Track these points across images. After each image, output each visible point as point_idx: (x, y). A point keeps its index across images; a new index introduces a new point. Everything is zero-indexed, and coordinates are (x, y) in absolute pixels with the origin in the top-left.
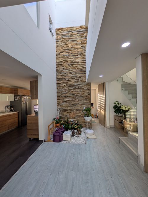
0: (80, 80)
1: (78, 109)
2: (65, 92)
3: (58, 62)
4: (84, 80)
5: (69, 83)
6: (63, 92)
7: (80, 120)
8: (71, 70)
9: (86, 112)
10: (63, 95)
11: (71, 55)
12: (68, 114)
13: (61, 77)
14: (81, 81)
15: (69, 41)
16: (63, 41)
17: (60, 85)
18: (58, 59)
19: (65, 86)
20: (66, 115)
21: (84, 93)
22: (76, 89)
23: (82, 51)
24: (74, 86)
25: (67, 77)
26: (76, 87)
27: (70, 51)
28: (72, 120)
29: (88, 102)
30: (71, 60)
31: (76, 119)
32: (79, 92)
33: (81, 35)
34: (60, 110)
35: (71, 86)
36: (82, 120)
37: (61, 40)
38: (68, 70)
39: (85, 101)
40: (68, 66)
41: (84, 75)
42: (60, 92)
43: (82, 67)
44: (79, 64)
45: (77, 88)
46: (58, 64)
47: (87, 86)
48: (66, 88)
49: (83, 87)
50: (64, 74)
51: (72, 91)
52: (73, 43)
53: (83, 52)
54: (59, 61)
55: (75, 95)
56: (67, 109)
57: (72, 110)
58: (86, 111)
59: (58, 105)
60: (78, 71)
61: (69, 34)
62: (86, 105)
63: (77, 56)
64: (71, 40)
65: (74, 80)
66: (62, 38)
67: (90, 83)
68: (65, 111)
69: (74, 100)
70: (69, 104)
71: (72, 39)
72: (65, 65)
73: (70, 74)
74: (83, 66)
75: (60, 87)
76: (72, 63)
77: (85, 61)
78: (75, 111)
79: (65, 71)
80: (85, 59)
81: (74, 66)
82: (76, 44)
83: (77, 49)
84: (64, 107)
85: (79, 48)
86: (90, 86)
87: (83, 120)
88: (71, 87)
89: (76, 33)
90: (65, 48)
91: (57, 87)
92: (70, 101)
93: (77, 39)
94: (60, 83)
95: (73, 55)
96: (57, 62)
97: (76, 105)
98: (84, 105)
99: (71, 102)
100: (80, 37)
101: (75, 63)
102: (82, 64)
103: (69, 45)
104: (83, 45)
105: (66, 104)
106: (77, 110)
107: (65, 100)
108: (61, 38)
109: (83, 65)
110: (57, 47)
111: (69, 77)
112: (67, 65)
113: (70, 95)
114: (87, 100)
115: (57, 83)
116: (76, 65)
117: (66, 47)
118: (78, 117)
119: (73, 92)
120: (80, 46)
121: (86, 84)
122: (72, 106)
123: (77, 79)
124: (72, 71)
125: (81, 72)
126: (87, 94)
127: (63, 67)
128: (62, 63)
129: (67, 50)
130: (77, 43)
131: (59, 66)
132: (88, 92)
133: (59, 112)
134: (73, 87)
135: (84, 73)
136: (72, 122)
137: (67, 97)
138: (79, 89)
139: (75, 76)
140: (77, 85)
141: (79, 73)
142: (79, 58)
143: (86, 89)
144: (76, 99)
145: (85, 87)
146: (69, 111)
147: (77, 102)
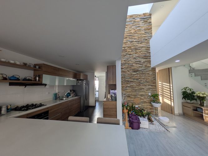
2: (128, 77)
5: (132, 68)
6: (126, 77)
7: (145, 106)
8: (134, 55)
10: (127, 80)
11: (135, 40)
12: (132, 99)
13: (124, 62)
14: (146, 66)
15: (133, 28)
19: (128, 71)
20: (130, 101)
21: (149, 78)
23: (146, 37)
25: (131, 62)
27: (134, 36)
28: (137, 106)
29: (154, 87)
30: (134, 46)
31: (140, 105)
33: (145, 22)
34: (125, 95)
36: (147, 106)
38: (132, 55)
39: (150, 87)
40: (131, 51)
41: (149, 60)
43: (146, 52)
44: (143, 49)
47: (152, 71)
48: (129, 73)
49: (148, 72)
50: (127, 59)
52: (136, 29)
55: (139, 80)
57: (136, 96)
61: (132, 21)
62: (151, 90)
63: (141, 42)
65: (138, 65)
67: (155, 68)
68: (129, 97)
69: (138, 85)
70: (133, 89)
71: (135, 26)
72: (129, 50)
73: (134, 59)
75: (123, 72)
76: (135, 48)
77: (149, 46)
78: (139, 96)
79: (128, 56)
80: (149, 44)
81: (137, 51)
82: (140, 30)
83: (140, 35)
84: (128, 92)
85: (143, 34)
86: (155, 71)
87: (149, 106)
88: (134, 72)
89: (139, 20)
90: (128, 34)
93: (140, 26)
94: (123, 68)
95: (137, 41)
97: (141, 90)
98: (149, 90)
99: (135, 87)
100: (143, 24)
101: (139, 48)
103: (132, 31)
104: (147, 31)
105: (129, 90)
106: (142, 95)
107: (129, 85)
109: (147, 50)
111: (133, 62)
113: (134, 80)
114: (152, 86)
116: (140, 51)
117: (130, 33)
118: (143, 103)
119: (137, 77)
120: (143, 32)
121: (151, 69)
122: (136, 92)
123: (141, 64)
124: (136, 56)
125: (145, 57)
126: (153, 80)
127: (126, 53)
128: (125, 49)
129: (130, 36)
132: (154, 77)
134: (137, 72)
135: (149, 58)
136: (138, 108)
137: (131, 82)
138: (143, 74)
139: (138, 61)
140: (141, 70)
141: (143, 58)
142: (143, 44)
143: (151, 75)
144: (140, 84)
145: (150, 72)
146: (133, 97)
147: (142, 88)
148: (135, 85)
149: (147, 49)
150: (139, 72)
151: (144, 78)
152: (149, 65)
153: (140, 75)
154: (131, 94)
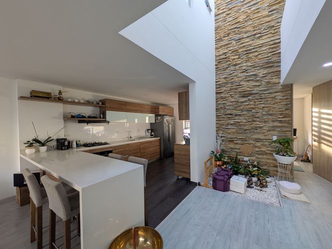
0: (266, 81)
1: (260, 139)
2: (231, 108)
3: (218, 54)
4: (274, 80)
5: (239, 90)
6: (227, 107)
7: (264, 160)
8: (244, 64)
9: (278, 145)
10: (228, 112)
11: (245, 36)
12: (238, 146)
13: (224, 81)
14: (268, 83)
15: (242, 10)
16: (229, 14)
17: (222, 95)
18: (218, 50)
19: (232, 97)
20: (233, 149)
21: (273, 106)
22: (256, 101)
23: (272, 20)
24: (251, 94)
25: (237, 79)
26: (255, 95)
27: (244, 28)
28: (246, 159)
29: (286, 125)
30: (244, 46)
31: (253, 158)
32: (263, 105)
34: (222, 138)
35: (244, 94)
36: (268, 161)
37: (224, 15)
38: (239, 66)
39: (276, 124)
40: (238, 58)
41: (276, 69)
42: (221, 108)
43: (269, 55)
44: (262, 49)
45: (259, 97)
46: (218, 58)
47: (282, 92)
48: (233, 100)
49: (273, 95)
50: (230, 74)
51: (247, 104)
52: (249, 12)
53: (273, 24)
54: (222, 52)
55: (253, 111)
56: (236, 138)
57: (246, 141)
58: (280, 143)
59: (218, 129)
60: (261, 65)
62: (278, 131)
63: (260, 35)
64: (246, 6)
65: (251, 82)
66: (226, 10)
67: (292, 85)
68: (231, 141)
69: (249, 122)
70: (240, 129)
71: (248, 5)
72: (233, 58)
73: (243, 72)
74: (274, 51)
75: (222, 98)
76: (246, 51)
77: (280, 39)
78: (251, 142)
79: (232, 68)
80: (279, 35)
81: (251, 55)
82: (258, 11)
83: (258, 21)
84: (230, 134)
85: (264, 17)
86: (291, 90)
87: (271, 161)
88: (244, 97)
90: (233, 27)
91: (216, 99)
92: (242, 123)
94: (222, 91)
95: (250, 35)
96: (216, 56)
97: (255, 131)
98: (273, 130)
101: (254, 49)
102: (270, 48)
103: (241, 18)
104: (274, 7)
105: (233, 129)
106: (257, 140)
107: (232, 122)
108: (224, 11)
110: (217, 29)
111: (240, 79)
113: (242, 112)
114: (281, 122)
115: (216, 93)
116: (256, 54)
117: (235, 23)
118: (259, 154)
119: (250, 107)
120: (266, 13)
121: (280, 88)
122: (245, 133)
123: (258, 81)
124: (247, 66)
125: (267, 66)
126: (284, 110)
127: (228, 63)
128: (227, 56)
129: (238, 27)
130: (258, 9)
131: (220, 62)
132: (286, 105)
133: (219, 142)
134: (249, 96)
135: (276, 65)
136: (247, 162)
137: (236, 115)
138: (262, 99)
139: (252, 75)
140: (258, 92)
141: (263, 67)
142: (264, 38)
143: (280, 99)
144: (255, 119)
145: (277, 94)
146: (239, 142)
147: (258, 126)
148: (245, 121)
149: (272, 46)
150: (253, 96)
151: (263, 107)
152: (276, 81)
153: (255, 102)
154: (237, 138)
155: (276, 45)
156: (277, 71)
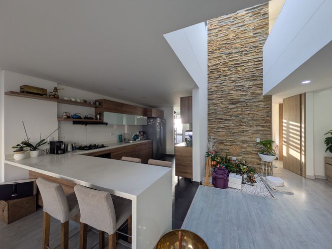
0: (251, 91)
1: (246, 141)
2: (221, 113)
3: (210, 65)
4: (258, 91)
5: (229, 98)
6: (218, 113)
7: (249, 159)
8: (233, 76)
9: (262, 146)
10: (219, 117)
11: (234, 51)
12: (227, 147)
13: (216, 89)
14: (253, 93)
15: (232, 29)
16: (220, 31)
17: (214, 101)
18: (211, 61)
19: (222, 103)
20: (223, 149)
21: (257, 113)
22: (243, 108)
23: (256, 41)
25: (227, 88)
26: (242, 103)
27: (233, 44)
28: (234, 158)
29: (267, 129)
30: (233, 60)
31: (240, 158)
32: (248, 112)
33: (255, 14)
34: (215, 140)
35: (233, 102)
36: (252, 160)
37: (216, 31)
38: (229, 76)
39: (259, 128)
41: (259, 82)
42: (213, 113)
43: (254, 69)
44: (249, 64)
45: (245, 105)
46: (210, 68)
47: (264, 101)
48: (223, 106)
49: (257, 104)
50: (221, 84)
51: (235, 110)
52: (238, 31)
53: (256, 44)
54: (213, 63)
55: (241, 116)
57: (234, 142)
58: (264, 145)
59: (210, 132)
60: (247, 77)
61: (231, 17)
62: (261, 134)
63: (246, 52)
64: (235, 26)
65: (239, 91)
66: (218, 27)
67: (271, 96)
68: (222, 143)
69: (237, 126)
70: (229, 132)
71: (237, 25)
72: (224, 69)
73: (232, 82)
74: (258, 67)
75: (214, 104)
76: (235, 64)
77: (262, 57)
78: (238, 143)
79: (223, 78)
80: (262, 54)
81: (239, 69)
82: (244, 32)
83: (245, 40)
84: (220, 136)
85: (250, 38)
86: (271, 100)
87: (255, 160)
88: (232, 104)
89: (244, 13)
90: (224, 42)
91: (208, 105)
92: (230, 127)
93: (246, 23)
94: (214, 98)
95: (238, 51)
97: (242, 134)
98: (257, 134)
99: (233, 129)
100: (252, 18)
101: (241, 63)
103: (231, 36)
104: (258, 31)
105: (222, 132)
106: (243, 142)
107: (222, 126)
108: (216, 27)
110: (209, 42)
111: (230, 88)
112: (227, 69)
113: (231, 117)
114: (263, 126)
115: (208, 99)
116: (244, 68)
117: (226, 39)
118: (245, 154)
119: (237, 113)
120: (251, 34)
121: (262, 98)
122: (234, 136)
123: (244, 91)
124: (236, 77)
125: (252, 79)
126: (265, 116)
127: (220, 73)
128: (218, 67)
129: (228, 43)
130: (245, 30)
131: (212, 72)
132: (267, 112)
133: (212, 144)
134: (237, 104)
135: (259, 78)
136: (236, 161)
137: (226, 120)
138: (248, 106)
139: (240, 85)
140: (245, 100)
141: (248, 80)
142: (250, 55)
143: (262, 108)
144: (242, 124)
145: (260, 103)
146: (229, 143)
147: (244, 129)
148: (233, 125)
149: (256, 63)
150: (240, 103)
151: (249, 114)
154: (226, 140)
155: (259, 63)
156: (260, 84)
